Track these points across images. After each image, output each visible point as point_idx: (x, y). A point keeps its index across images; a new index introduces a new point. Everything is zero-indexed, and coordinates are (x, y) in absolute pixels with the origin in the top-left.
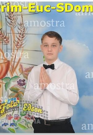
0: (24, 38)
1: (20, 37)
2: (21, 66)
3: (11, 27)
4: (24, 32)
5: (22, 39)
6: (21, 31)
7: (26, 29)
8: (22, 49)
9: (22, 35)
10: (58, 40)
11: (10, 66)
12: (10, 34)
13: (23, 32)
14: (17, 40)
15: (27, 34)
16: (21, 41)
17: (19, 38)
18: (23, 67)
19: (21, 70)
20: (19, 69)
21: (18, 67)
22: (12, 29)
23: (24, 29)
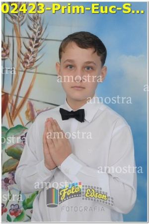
0: (39, 48)
1: (31, 45)
2: (31, 105)
3: (14, 23)
4: (40, 36)
5: (36, 49)
6: (35, 33)
7: (43, 30)
8: (34, 70)
9: (37, 42)
10: (98, 55)
11: (9, 105)
12: (11, 39)
13: (39, 34)
14: (24, 50)
15: (46, 40)
16: (33, 53)
17: (30, 47)
18: (34, 107)
19: (29, 113)
20: (27, 112)
21: (25, 108)
22: (15, 29)
23: (41, 29)
